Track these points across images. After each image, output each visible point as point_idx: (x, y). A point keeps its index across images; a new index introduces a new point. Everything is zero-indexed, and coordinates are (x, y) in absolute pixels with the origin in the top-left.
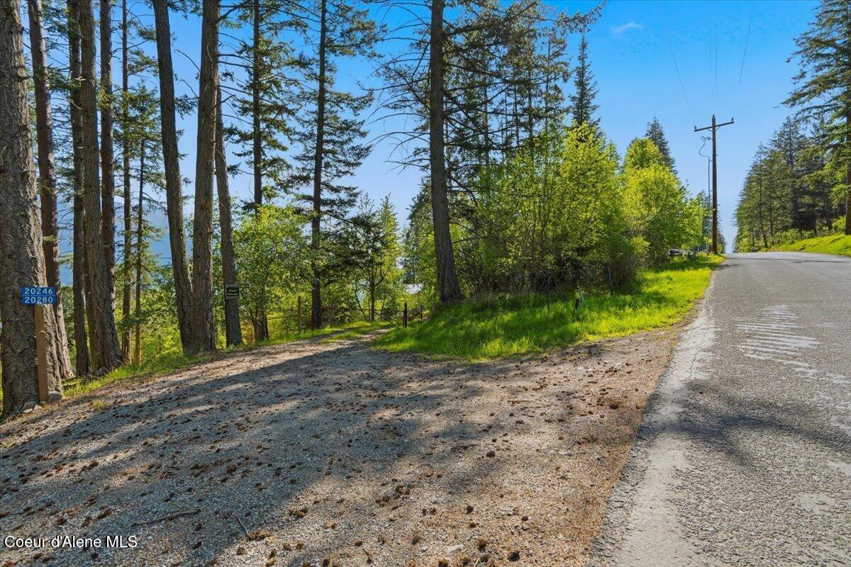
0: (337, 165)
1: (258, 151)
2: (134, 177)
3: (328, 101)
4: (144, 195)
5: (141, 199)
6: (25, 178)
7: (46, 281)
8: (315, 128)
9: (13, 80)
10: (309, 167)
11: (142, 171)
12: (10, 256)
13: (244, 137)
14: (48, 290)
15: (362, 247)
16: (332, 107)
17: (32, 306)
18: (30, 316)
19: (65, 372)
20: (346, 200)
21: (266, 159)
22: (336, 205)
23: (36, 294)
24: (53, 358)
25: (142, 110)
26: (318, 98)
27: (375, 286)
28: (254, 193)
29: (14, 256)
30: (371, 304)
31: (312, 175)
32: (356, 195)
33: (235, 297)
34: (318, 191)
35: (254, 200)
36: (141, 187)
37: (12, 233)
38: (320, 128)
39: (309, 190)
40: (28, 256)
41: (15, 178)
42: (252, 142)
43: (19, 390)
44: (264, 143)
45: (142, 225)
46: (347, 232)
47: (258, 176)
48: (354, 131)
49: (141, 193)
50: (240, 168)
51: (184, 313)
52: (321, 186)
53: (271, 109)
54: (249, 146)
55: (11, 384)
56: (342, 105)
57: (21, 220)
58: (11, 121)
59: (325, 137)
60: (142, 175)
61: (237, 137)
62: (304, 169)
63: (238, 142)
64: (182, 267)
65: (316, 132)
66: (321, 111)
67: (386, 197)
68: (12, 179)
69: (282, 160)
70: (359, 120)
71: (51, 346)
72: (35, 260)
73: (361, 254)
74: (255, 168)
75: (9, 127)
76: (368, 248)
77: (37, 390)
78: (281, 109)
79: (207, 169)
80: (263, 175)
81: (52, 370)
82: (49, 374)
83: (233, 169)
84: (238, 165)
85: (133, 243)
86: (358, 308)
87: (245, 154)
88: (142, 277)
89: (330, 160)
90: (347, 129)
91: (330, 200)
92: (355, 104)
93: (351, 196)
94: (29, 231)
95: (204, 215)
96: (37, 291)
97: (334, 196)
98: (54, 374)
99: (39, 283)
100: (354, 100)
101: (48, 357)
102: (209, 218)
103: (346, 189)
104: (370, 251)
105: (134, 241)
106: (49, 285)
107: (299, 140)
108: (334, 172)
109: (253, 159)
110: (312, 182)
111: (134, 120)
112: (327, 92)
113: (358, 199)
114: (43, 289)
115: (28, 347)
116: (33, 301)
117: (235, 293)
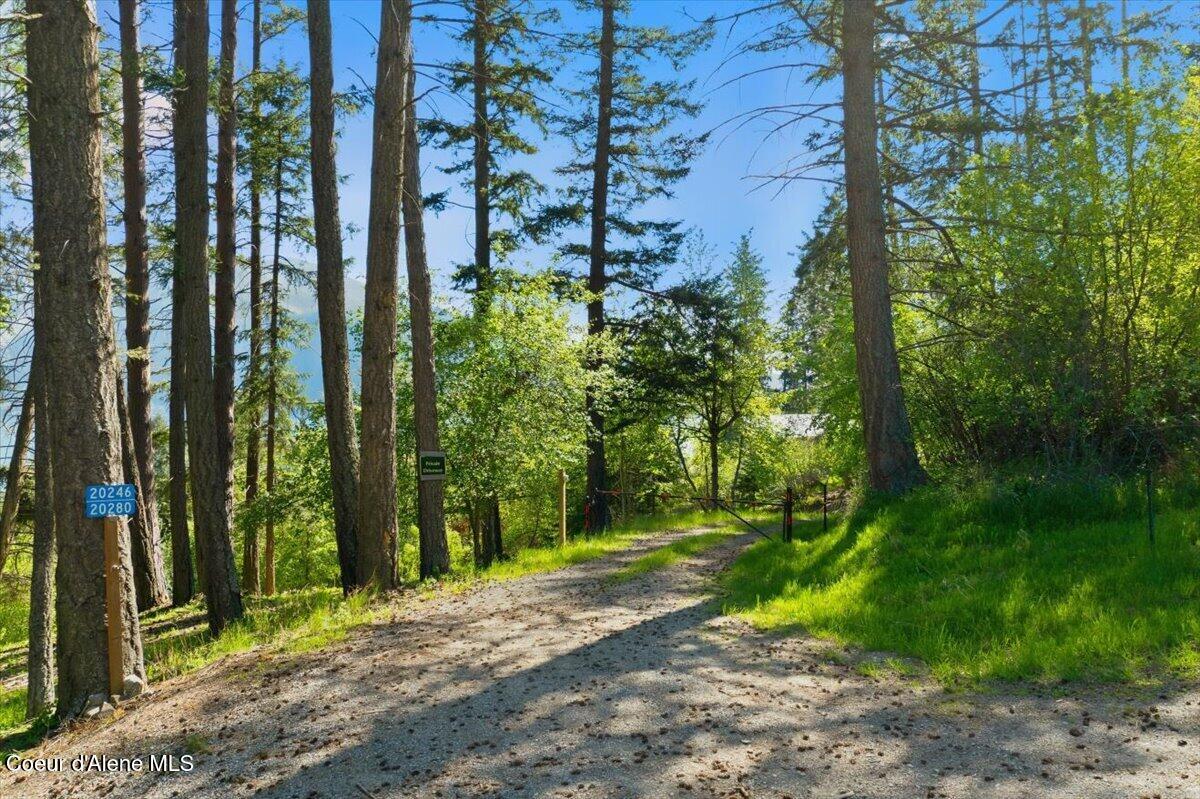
0: (639, 178)
1: (483, 159)
2: (266, 228)
3: (621, 46)
4: (281, 261)
5: (277, 268)
6: (95, 290)
7: (122, 472)
8: (596, 105)
9: (81, 122)
10: (581, 187)
11: (278, 215)
12: (70, 432)
13: (457, 134)
14: (124, 488)
15: (692, 347)
16: (628, 58)
17: (101, 520)
18: (97, 537)
19: (156, 594)
20: (657, 252)
21: (499, 174)
22: (636, 261)
23: (106, 497)
24: (131, 614)
25: (278, 103)
26: (601, 42)
27: (719, 430)
28: (474, 245)
29: (77, 431)
30: (710, 470)
31: (588, 203)
32: (678, 238)
33: (437, 477)
34: (599, 234)
35: (474, 261)
36: (277, 246)
37: (73, 392)
38: (604, 103)
39: (582, 235)
40: (96, 429)
41: (80, 291)
42: (471, 142)
43: (81, 669)
44: (494, 144)
45: (278, 318)
46: (659, 316)
47: (482, 210)
48: (675, 104)
49: (277, 256)
50: (447, 198)
51: (345, 510)
52: (607, 223)
53: (507, 74)
54: (466, 151)
55: (70, 658)
56: (648, 51)
57: (88, 365)
58: (76, 194)
59: (614, 122)
60: (278, 224)
61: (443, 137)
62: (572, 191)
63: (445, 145)
64: (342, 419)
65: (596, 114)
66: (606, 70)
67: (744, 237)
68: (75, 295)
69: (528, 176)
70: (683, 79)
71: (128, 590)
72: (105, 436)
73: (688, 363)
74: (478, 194)
75: (74, 203)
76: (703, 351)
77: (107, 673)
78: (527, 72)
79: (386, 229)
80: (492, 207)
81: (129, 636)
82: (124, 644)
83: (436, 201)
84: (446, 193)
85: (264, 351)
86: (683, 473)
87: (458, 168)
88: (276, 415)
89: (623, 168)
90: (660, 101)
91: (625, 252)
92: (677, 47)
93: (667, 242)
94: (99, 385)
95: (382, 318)
96: (108, 492)
97: (629, 244)
98: (132, 643)
99: (112, 476)
100: (674, 40)
101: (123, 611)
102: (388, 326)
103: (658, 227)
104: (708, 356)
105: (265, 349)
106: (126, 481)
107: (563, 132)
108: (633, 193)
109: (473, 177)
110: (588, 219)
111: (267, 123)
112: (619, 28)
113: (682, 248)
114: (117, 488)
115: (94, 593)
116: (102, 510)
117: (435, 467)
